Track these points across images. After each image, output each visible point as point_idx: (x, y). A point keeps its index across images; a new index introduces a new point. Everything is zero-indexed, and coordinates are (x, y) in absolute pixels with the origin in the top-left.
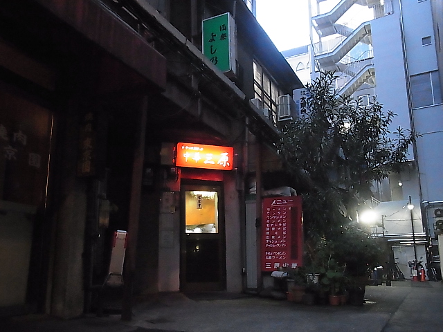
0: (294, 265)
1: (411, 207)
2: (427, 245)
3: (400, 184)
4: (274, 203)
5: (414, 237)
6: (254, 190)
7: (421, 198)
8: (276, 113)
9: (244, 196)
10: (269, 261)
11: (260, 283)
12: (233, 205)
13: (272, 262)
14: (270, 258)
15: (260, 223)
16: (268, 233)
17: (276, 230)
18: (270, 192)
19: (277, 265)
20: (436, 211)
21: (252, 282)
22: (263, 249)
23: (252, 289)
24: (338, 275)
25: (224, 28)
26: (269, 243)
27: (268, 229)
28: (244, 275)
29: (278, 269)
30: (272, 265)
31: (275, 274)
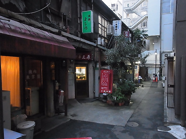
0: (110, 92)
1: (156, 54)
2: (160, 68)
3: (153, 44)
4: (104, 71)
5: (156, 65)
6: (98, 66)
7: (161, 49)
8: (106, 32)
9: (95, 68)
10: (102, 90)
11: (99, 96)
12: (91, 71)
13: (103, 90)
14: (102, 89)
15: (100, 78)
16: (102, 81)
17: (105, 80)
18: (103, 67)
19: (104, 91)
20: (165, 55)
21: (97, 95)
22: (100, 86)
23: (97, 97)
24: (122, 98)
25: (89, 16)
26: (102, 84)
27: (102, 80)
28: (94, 93)
29: (105, 93)
30: (103, 91)
31: (104, 94)
